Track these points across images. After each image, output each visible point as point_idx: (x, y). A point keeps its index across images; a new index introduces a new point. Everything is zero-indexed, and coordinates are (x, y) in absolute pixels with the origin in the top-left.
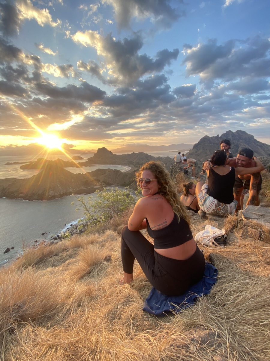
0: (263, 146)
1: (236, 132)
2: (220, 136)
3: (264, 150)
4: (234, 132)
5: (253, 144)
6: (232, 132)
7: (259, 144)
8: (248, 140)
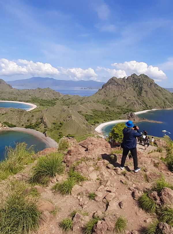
0: (161, 90)
1: (140, 75)
2: (126, 78)
3: (162, 94)
4: (138, 75)
5: (154, 87)
6: (137, 76)
7: (158, 88)
8: (150, 84)
